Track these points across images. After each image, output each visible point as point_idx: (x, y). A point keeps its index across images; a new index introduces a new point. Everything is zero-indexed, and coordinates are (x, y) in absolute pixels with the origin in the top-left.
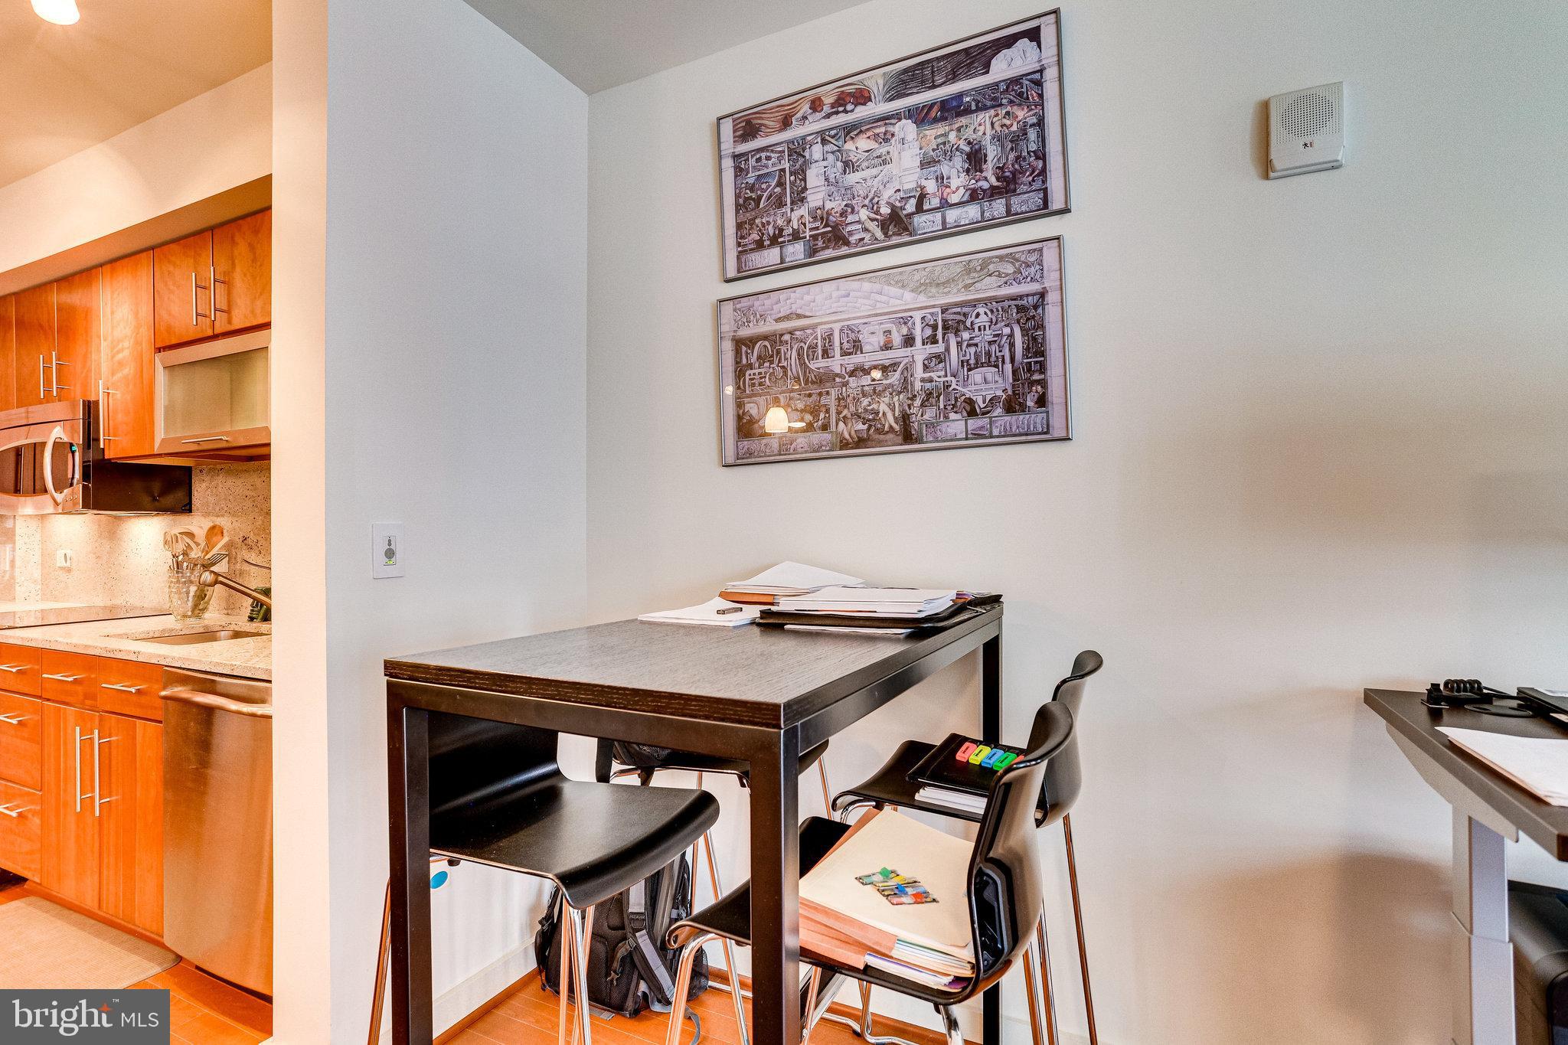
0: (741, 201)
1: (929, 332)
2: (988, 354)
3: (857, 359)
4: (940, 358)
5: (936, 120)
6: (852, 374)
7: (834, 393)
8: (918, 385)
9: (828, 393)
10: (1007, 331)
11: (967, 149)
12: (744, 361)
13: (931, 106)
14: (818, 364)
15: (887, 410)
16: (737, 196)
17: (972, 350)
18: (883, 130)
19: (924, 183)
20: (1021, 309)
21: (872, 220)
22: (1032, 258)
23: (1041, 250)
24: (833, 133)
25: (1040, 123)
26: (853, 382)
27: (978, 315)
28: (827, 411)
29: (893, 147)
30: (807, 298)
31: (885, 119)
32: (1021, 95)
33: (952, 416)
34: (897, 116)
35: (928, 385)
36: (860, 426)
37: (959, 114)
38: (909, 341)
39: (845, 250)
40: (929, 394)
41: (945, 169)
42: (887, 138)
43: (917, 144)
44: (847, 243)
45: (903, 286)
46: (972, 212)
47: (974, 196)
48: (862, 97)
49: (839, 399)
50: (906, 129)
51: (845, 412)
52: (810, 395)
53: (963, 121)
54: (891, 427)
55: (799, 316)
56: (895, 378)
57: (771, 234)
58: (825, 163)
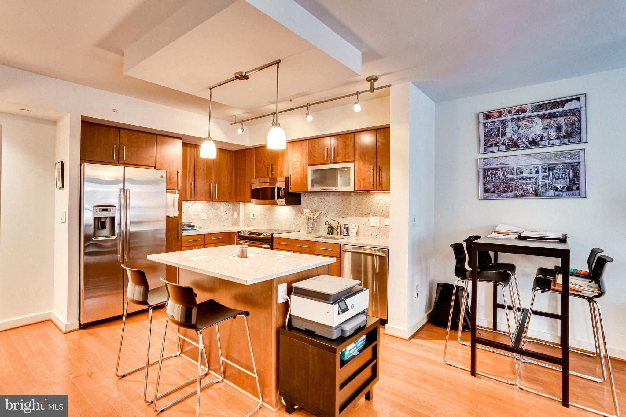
0: (486, 134)
1: (544, 170)
2: (562, 176)
3: (521, 176)
4: (547, 177)
5: (547, 118)
6: (520, 179)
7: (514, 184)
8: (540, 183)
9: (512, 183)
10: (568, 171)
11: (557, 126)
12: (486, 174)
13: (546, 115)
14: (509, 176)
15: (530, 188)
16: (484, 133)
17: (557, 175)
18: (531, 119)
19: (543, 133)
20: (572, 166)
21: (527, 142)
22: (576, 154)
23: (579, 152)
24: (515, 119)
25: (580, 121)
26: (520, 181)
27: (559, 167)
28: (512, 188)
29: (534, 124)
30: (506, 160)
31: (531, 117)
32: (574, 113)
33: (550, 191)
34: (535, 116)
35: (543, 183)
36: (522, 192)
37: (554, 117)
38: (538, 172)
39: (518, 149)
40: (543, 185)
41: (549, 130)
42: (532, 122)
43: (541, 124)
44: (519, 147)
45: (536, 159)
46: (558, 141)
47: (558, 137)
48: (524, 111)
49: (516, 185)
50: (538, 120)
51: (518, 188)
52: (507, 184)
53: (556, 119)
54: (531, 192)
55: (504, 164)
56: (533, 181)
57: (495, 143)
58: (512, 127)
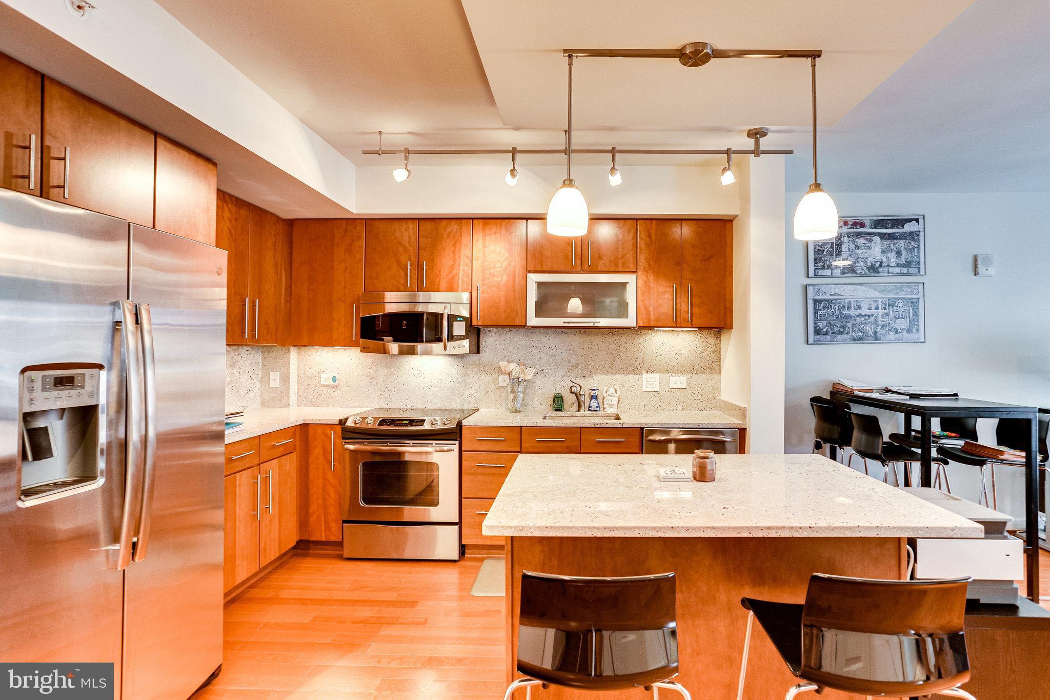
0: (816, 250)
1: (884, 306)
2: (902, 315)
3: (859, 312)
4: (887, 314)
5: (887, 239)
6: (858, 316)
7: (851, 322)
8: (880, 322)
9: (849, 322)
10: (908, 308)
11: (896, 250)
12: (817, 308)
13: (886, 234)
14: (845, 312)
15: (869, 329)
16: (815, 248)
17: (897, 313)
18: (869, 238)
19: (883, 258)
20: (912, 302)
21: (865, 267)
22: (916, 288)
23: (918, 286)
24: (852, 234)
25: (918, 247)
26: (858, 319)
27: (899, 303)
28: (849, 328)
29: (872, 244)
30: (842, 289)
31: (870, 234)
32: (913, 237)
33: (891, 333)
34: (874, 235)
35: (883, 323)
36: (860, 334)
37: (894, 239)
38: (877, 308)
39: (855, 275)
40: (883, 326)
41: (889, 255)
42: (871, 241)
43: (880, 245)
44: (856, 273)
45: (876, 290)
46: (897, 270)
47: (898, 265)
48: (862, 225)
49: (853, 325)
50: (877, 239)
51: (855, 329)
52: (843, 322)
53: (895, 241)
54: (871, 335)
55: (839, 295)
56: (872, 319)
57: (828, 264)
58: (849, 244)
